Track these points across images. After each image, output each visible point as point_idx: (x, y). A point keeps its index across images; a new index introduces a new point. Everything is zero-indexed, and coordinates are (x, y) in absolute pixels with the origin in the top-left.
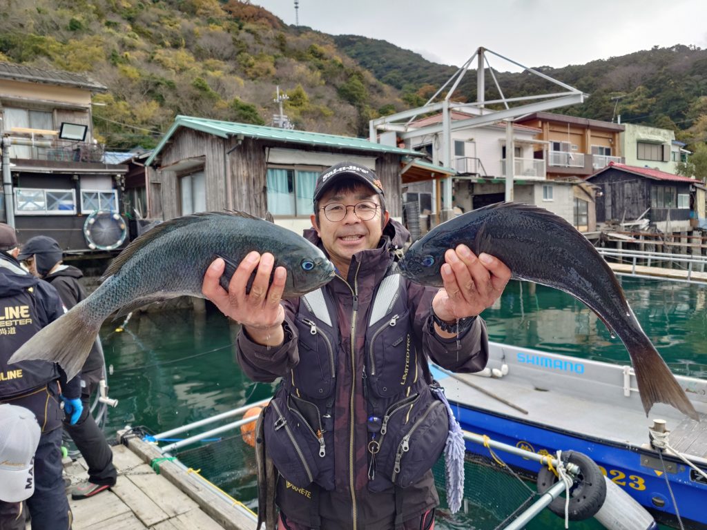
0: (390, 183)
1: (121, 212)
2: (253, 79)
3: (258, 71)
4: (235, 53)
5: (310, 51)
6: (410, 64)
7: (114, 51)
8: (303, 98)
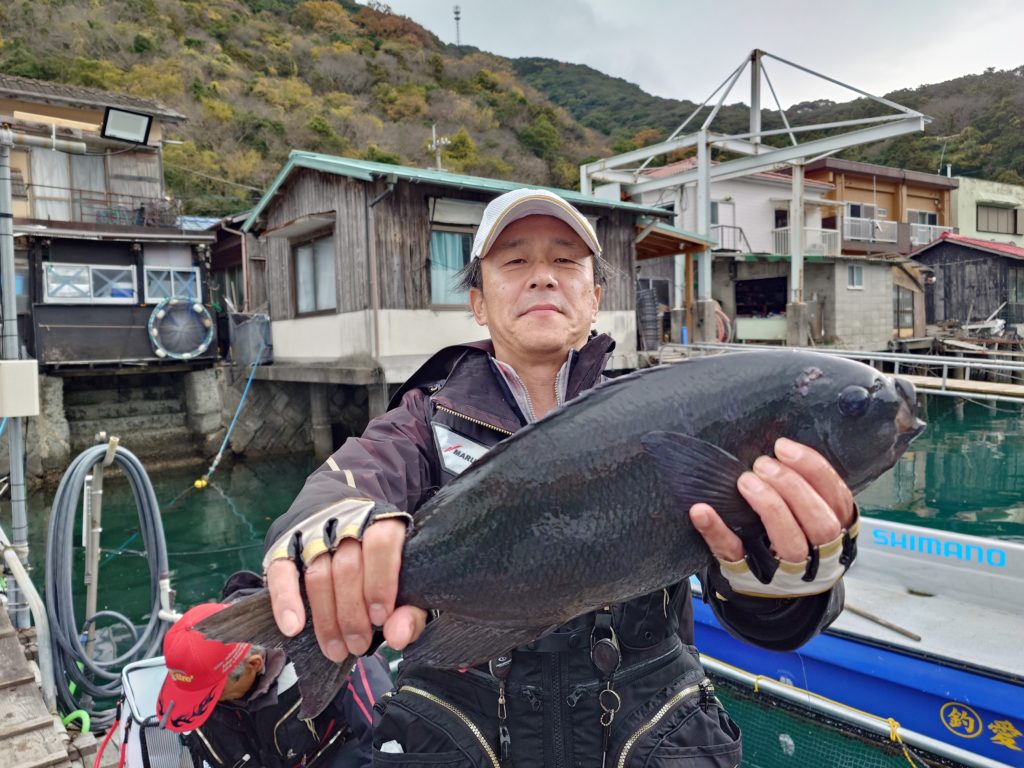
0: (619, 257)
1: (205, 302)
2: (395, 121)
3: (402, 108)
4: (370, 84)
5: (477, 80)
6: (623, 99)
7: (197, 80)
8: (468, 147)
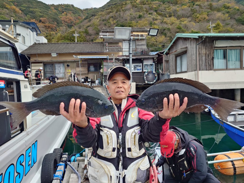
1: (155, 71)
2: (198, 22)
3: (200, 19)
4: (192, 14)
5: (223, 7)
7: (151, 22)
8: (220, 26)
